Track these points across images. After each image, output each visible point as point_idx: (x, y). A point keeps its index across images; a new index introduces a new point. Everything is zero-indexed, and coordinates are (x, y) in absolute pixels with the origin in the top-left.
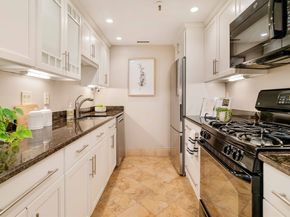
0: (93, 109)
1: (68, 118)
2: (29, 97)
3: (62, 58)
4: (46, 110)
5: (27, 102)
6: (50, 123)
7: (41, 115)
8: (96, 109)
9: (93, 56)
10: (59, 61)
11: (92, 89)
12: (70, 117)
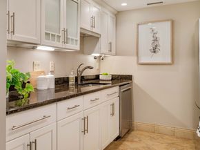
0: (97, 77)
1: (70, 83)
2: (39, 65)
3: (61, 34)
4: (50, 76)
5: (37, 69)
6: (53, 86)
7: (46, 79)
8: (101, 77)
9: (94, 27)
10: (59, 37)
11: (95, 58)
12: (72, 82)
